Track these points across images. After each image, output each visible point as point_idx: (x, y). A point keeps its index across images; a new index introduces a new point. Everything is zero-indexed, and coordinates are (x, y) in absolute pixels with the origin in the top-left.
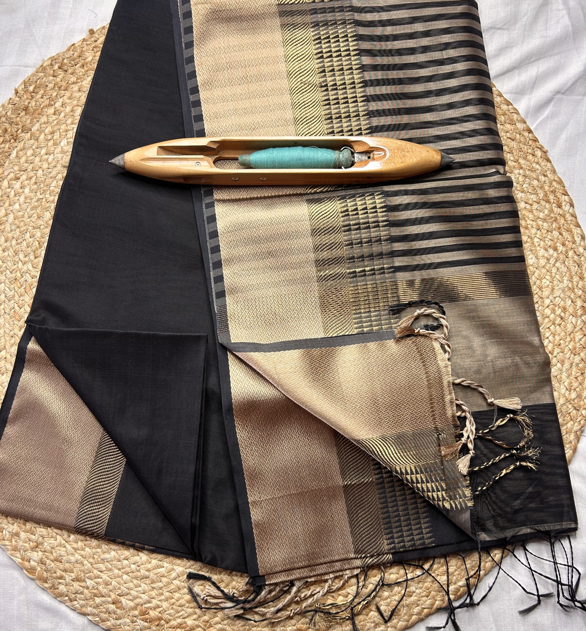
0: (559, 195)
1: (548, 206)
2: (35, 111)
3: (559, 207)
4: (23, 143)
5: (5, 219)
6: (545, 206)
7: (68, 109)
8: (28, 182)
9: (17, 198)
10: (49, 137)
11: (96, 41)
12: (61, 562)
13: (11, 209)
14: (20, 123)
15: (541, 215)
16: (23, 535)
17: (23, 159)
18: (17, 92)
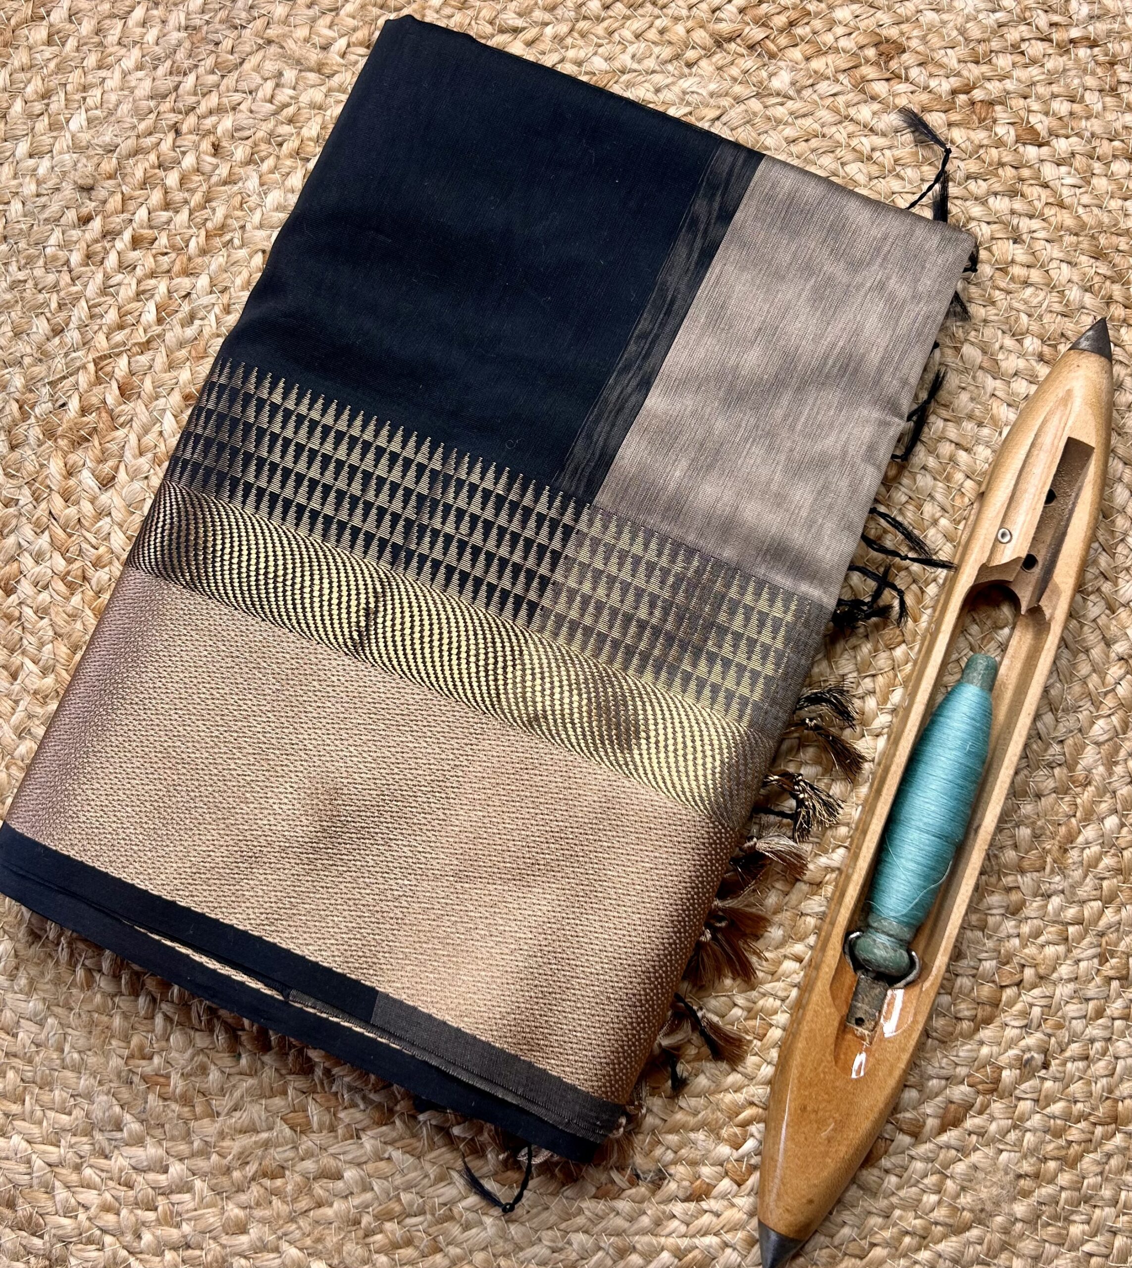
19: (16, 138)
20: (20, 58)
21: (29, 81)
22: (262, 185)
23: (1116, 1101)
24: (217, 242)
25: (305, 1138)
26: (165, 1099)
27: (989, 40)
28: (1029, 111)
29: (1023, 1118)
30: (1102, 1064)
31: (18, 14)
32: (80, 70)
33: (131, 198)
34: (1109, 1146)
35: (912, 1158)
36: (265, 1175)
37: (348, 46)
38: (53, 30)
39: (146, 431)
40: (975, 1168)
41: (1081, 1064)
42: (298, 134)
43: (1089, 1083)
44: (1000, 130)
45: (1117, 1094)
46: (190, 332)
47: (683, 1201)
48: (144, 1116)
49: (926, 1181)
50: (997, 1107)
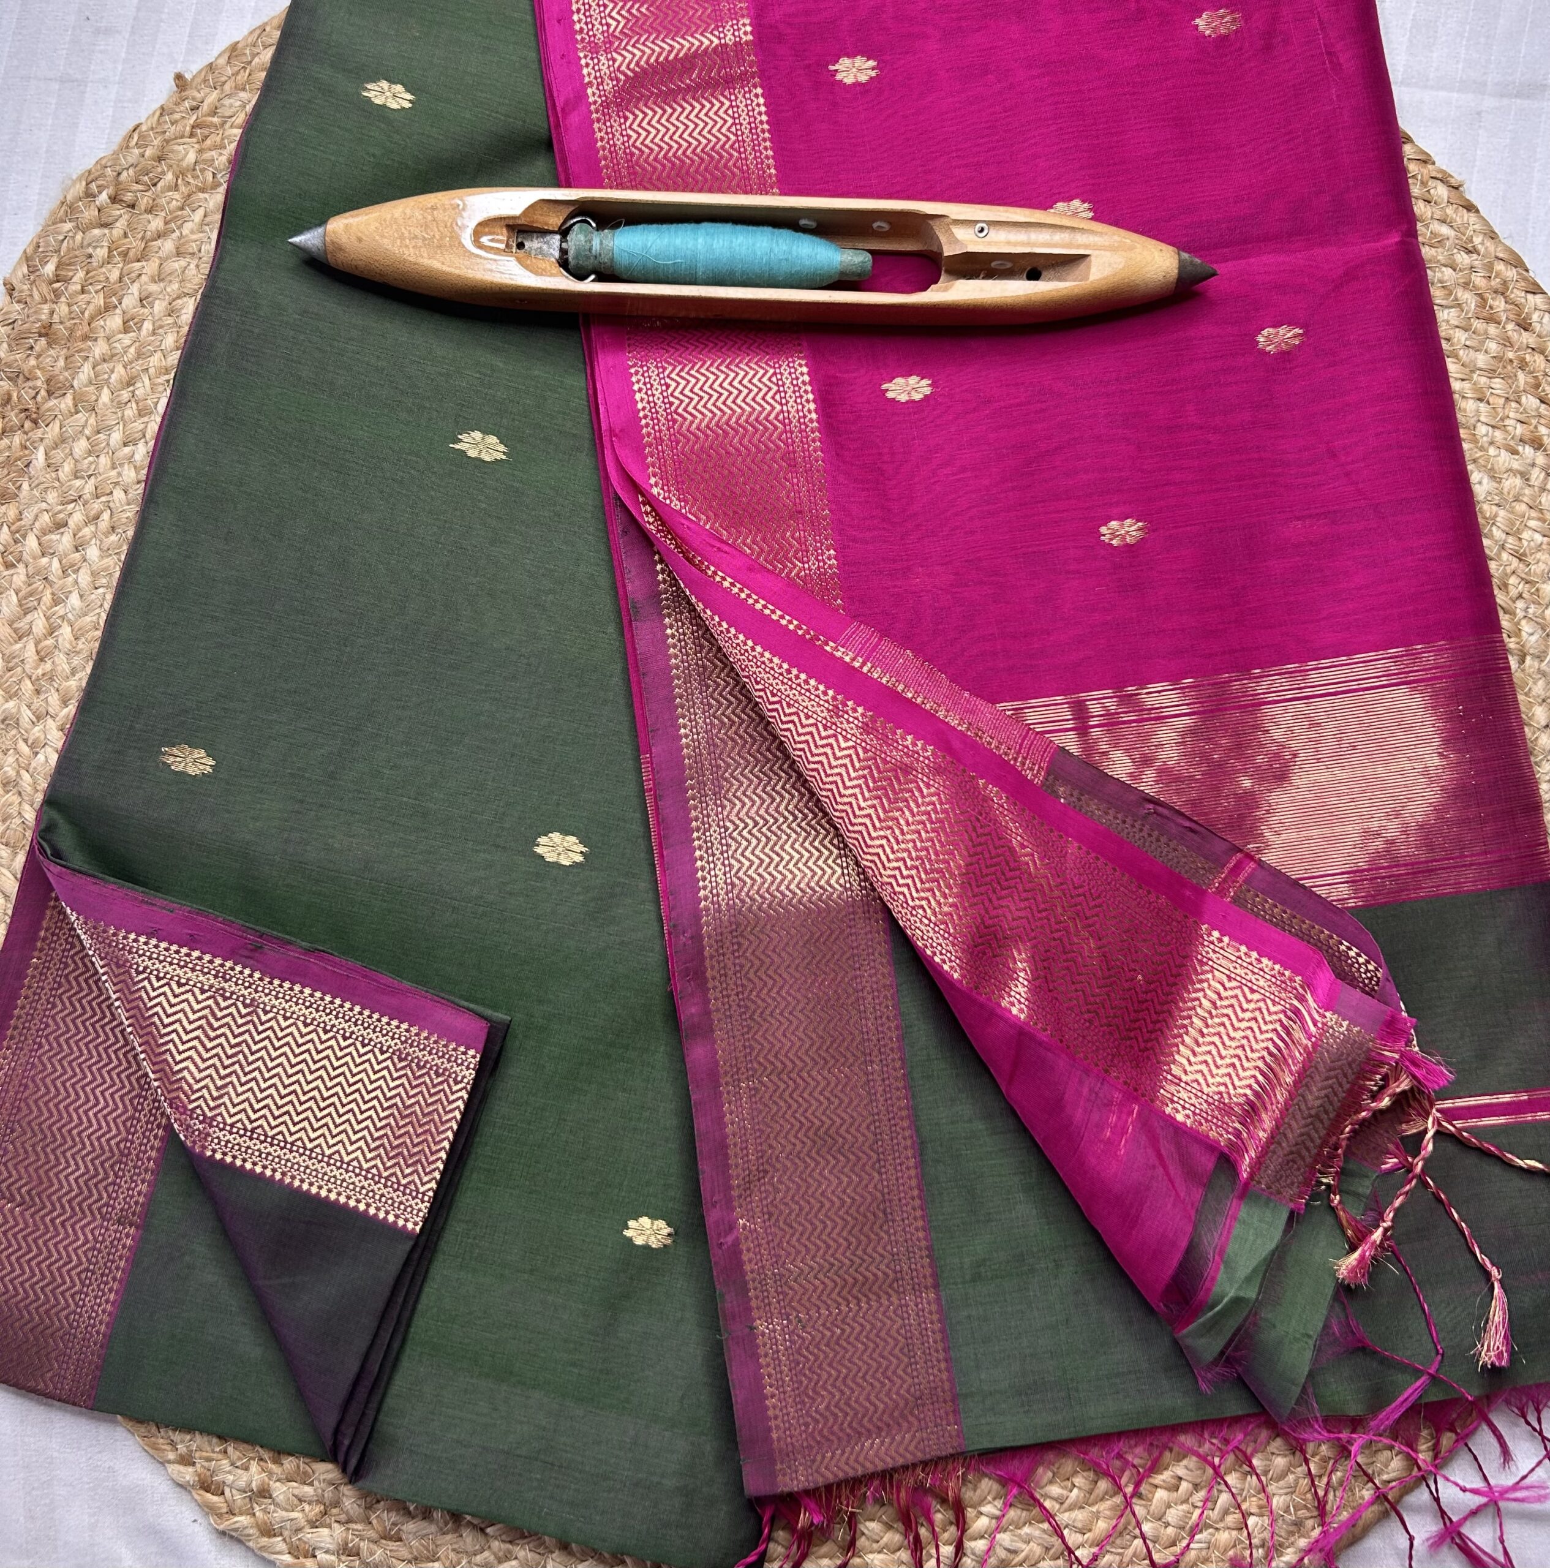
0: (1517, 295)
1: (1492, 329)
2: (72, 331)
3: (1526, 330)
4: (55, 427)
5: (50, 642)
6: (1486, 333)
7: (159, 307)
8: (93, 528)
9: (70, 579)
10: (125, 395)
11: (194, 109)
12: (400, 1540)
13: (61, 613)
14: (39, 373)
15: (1481, 360)
16: (280, 1490)
17: (67, 468)
18: (11, 290)
19: (109, 428)
20: (99, 349)
21: (112, 371)
31: (91, 307)
32: (159, 354)
38: (128, 316)
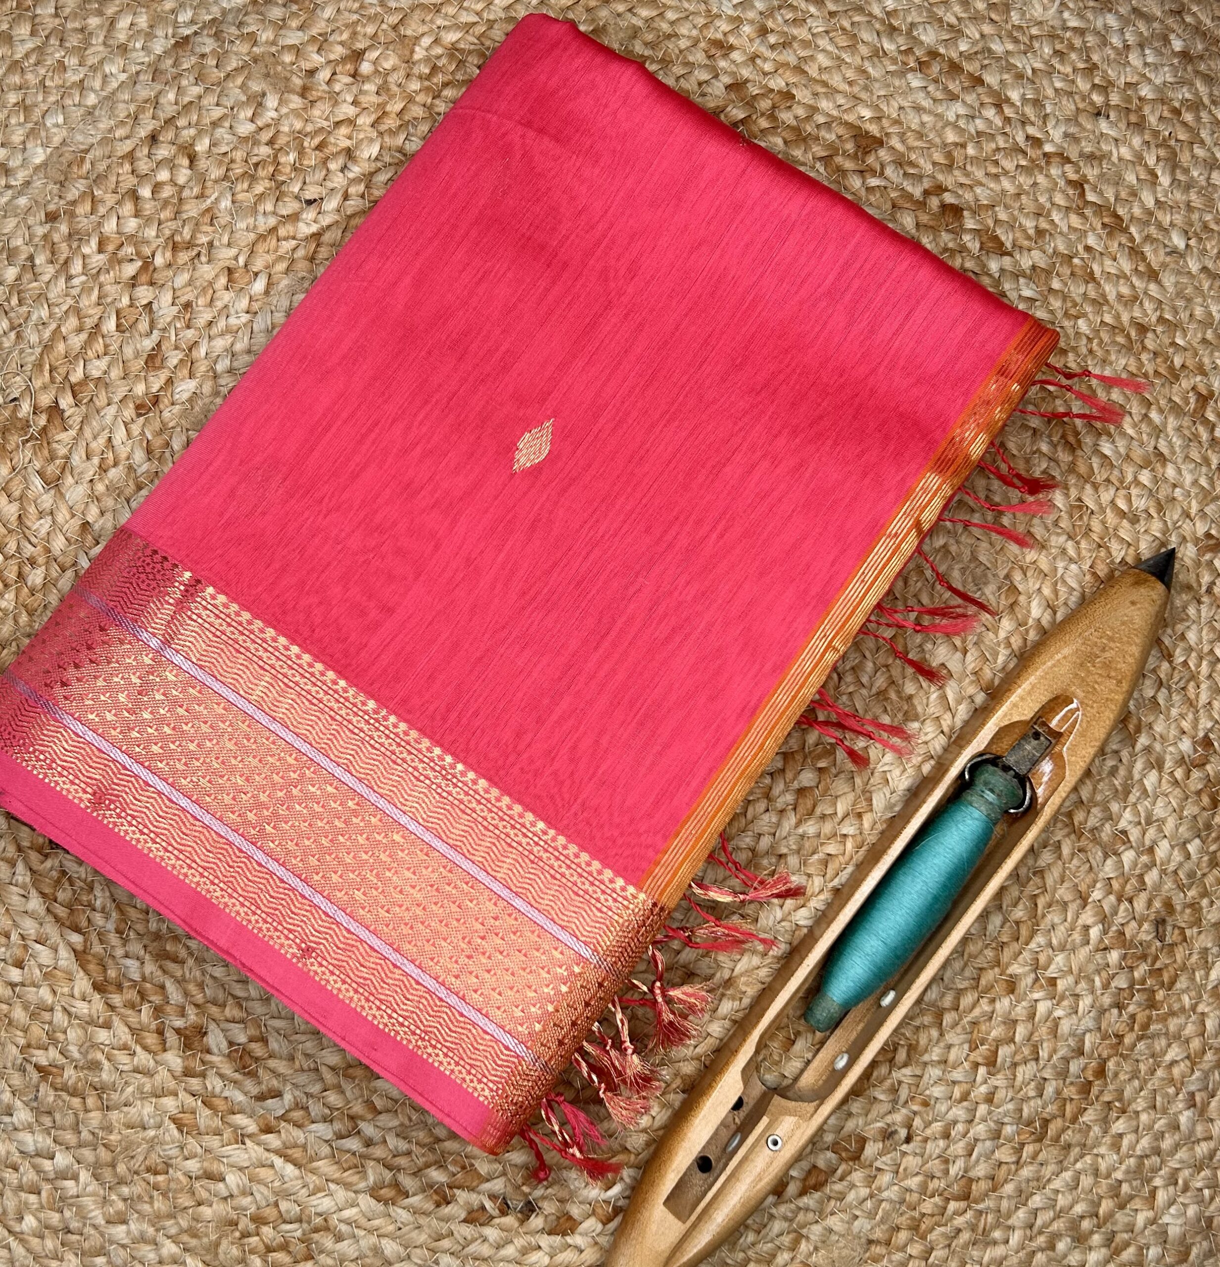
22: (233, 202)
23: (971, 1180)
24: (184, 257)
25: (191, 1140)
26: (56, 1089)
27: (963, 146)
28: (997, 221)
29: (880, 1190)
30: (961, 1144)
33: (102, 201)
34: (959, 1221)
35: (772, 1217)
36: (149, 1170)
37: (334, 74)
39: (95, 438)
40: (831, 1231)
41: (942, 1143)
42: (276, 156)
43: (946, 1161)
44: (966, 238)
45: (971, 1174)
46: (148, 344)
47: (549, 1234)
48: (35, 1104)
49: (783, 1238)
50: (857, 1176)
